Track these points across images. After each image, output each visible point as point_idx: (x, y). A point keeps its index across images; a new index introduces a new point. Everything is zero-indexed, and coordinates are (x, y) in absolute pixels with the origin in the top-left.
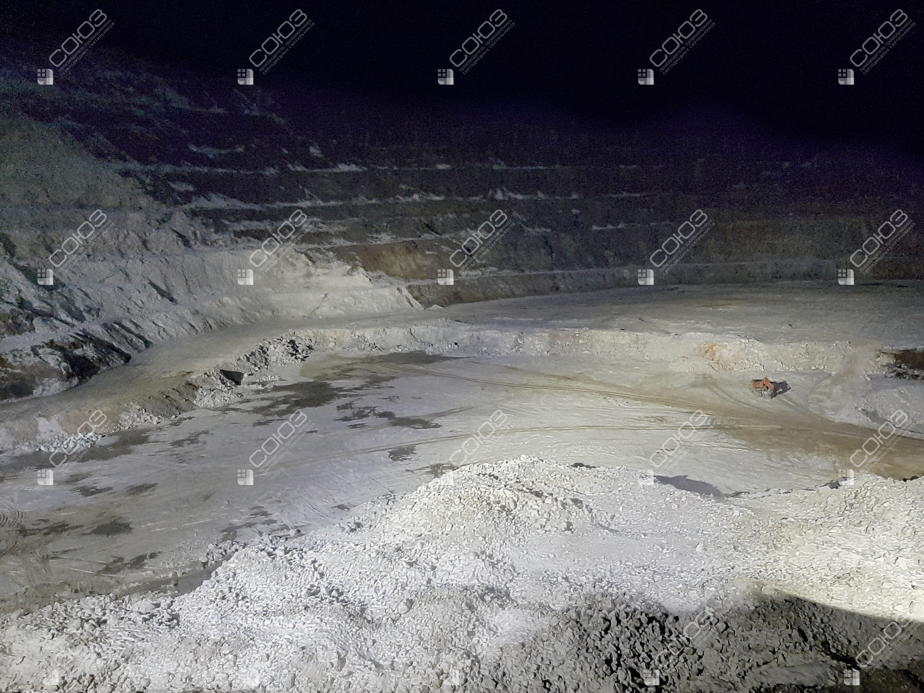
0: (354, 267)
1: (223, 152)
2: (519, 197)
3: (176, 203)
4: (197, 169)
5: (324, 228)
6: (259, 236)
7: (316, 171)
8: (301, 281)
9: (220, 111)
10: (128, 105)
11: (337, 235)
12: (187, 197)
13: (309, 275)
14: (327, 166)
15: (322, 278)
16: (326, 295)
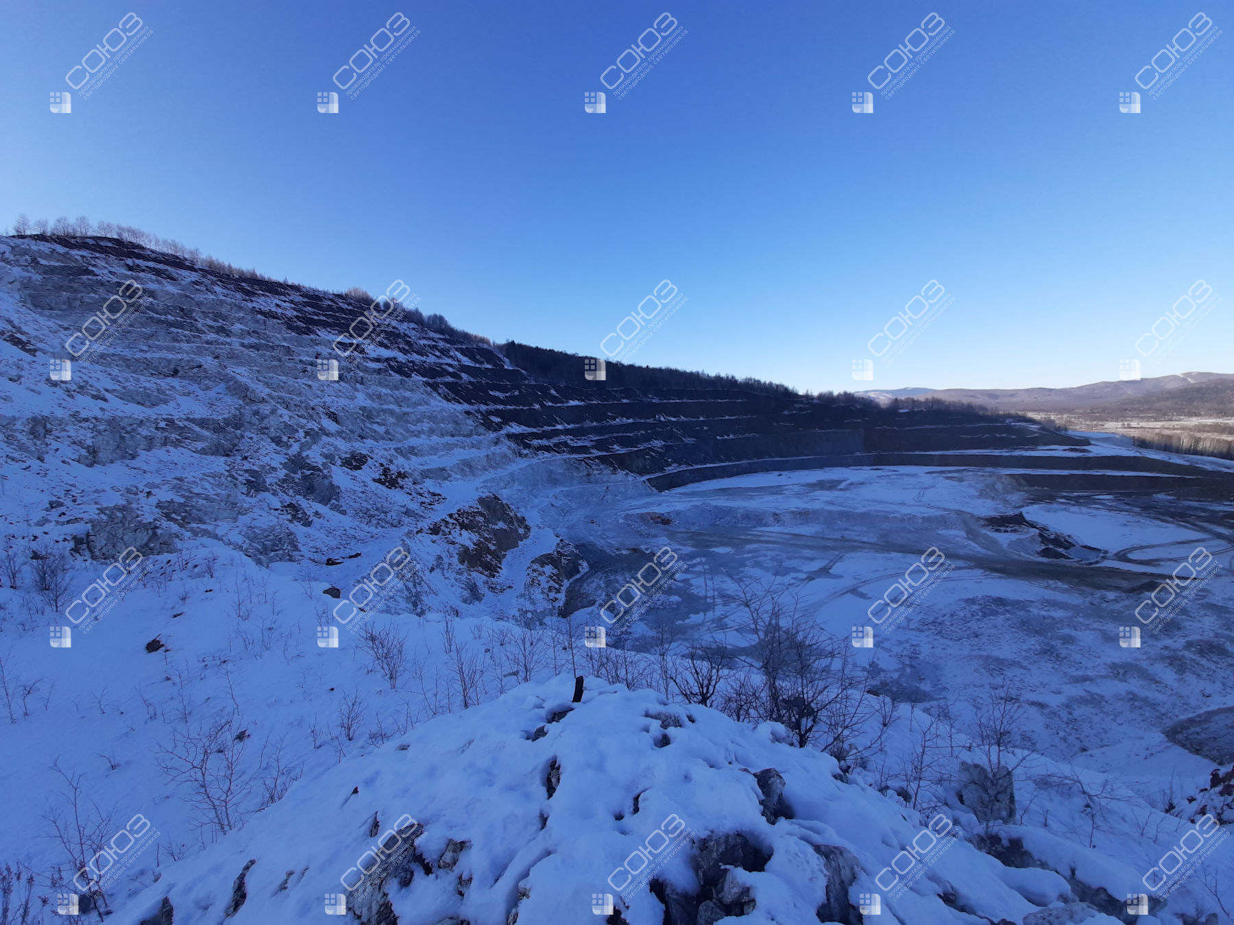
0: (615, 469)
1: (507, 395)
2: (673, 419)
3: (495, 430)
4: (498, 407)
5: (580, 444)
6: (547, 449)
7: (559, 405)
8: (585, 478)
9: (489, 366)
10: (442, 364)
11: (593, 447)
12: (499, 427)
13: (589, 475)
14: (563, 403)
15: (598, 476)
16: (607, 488)
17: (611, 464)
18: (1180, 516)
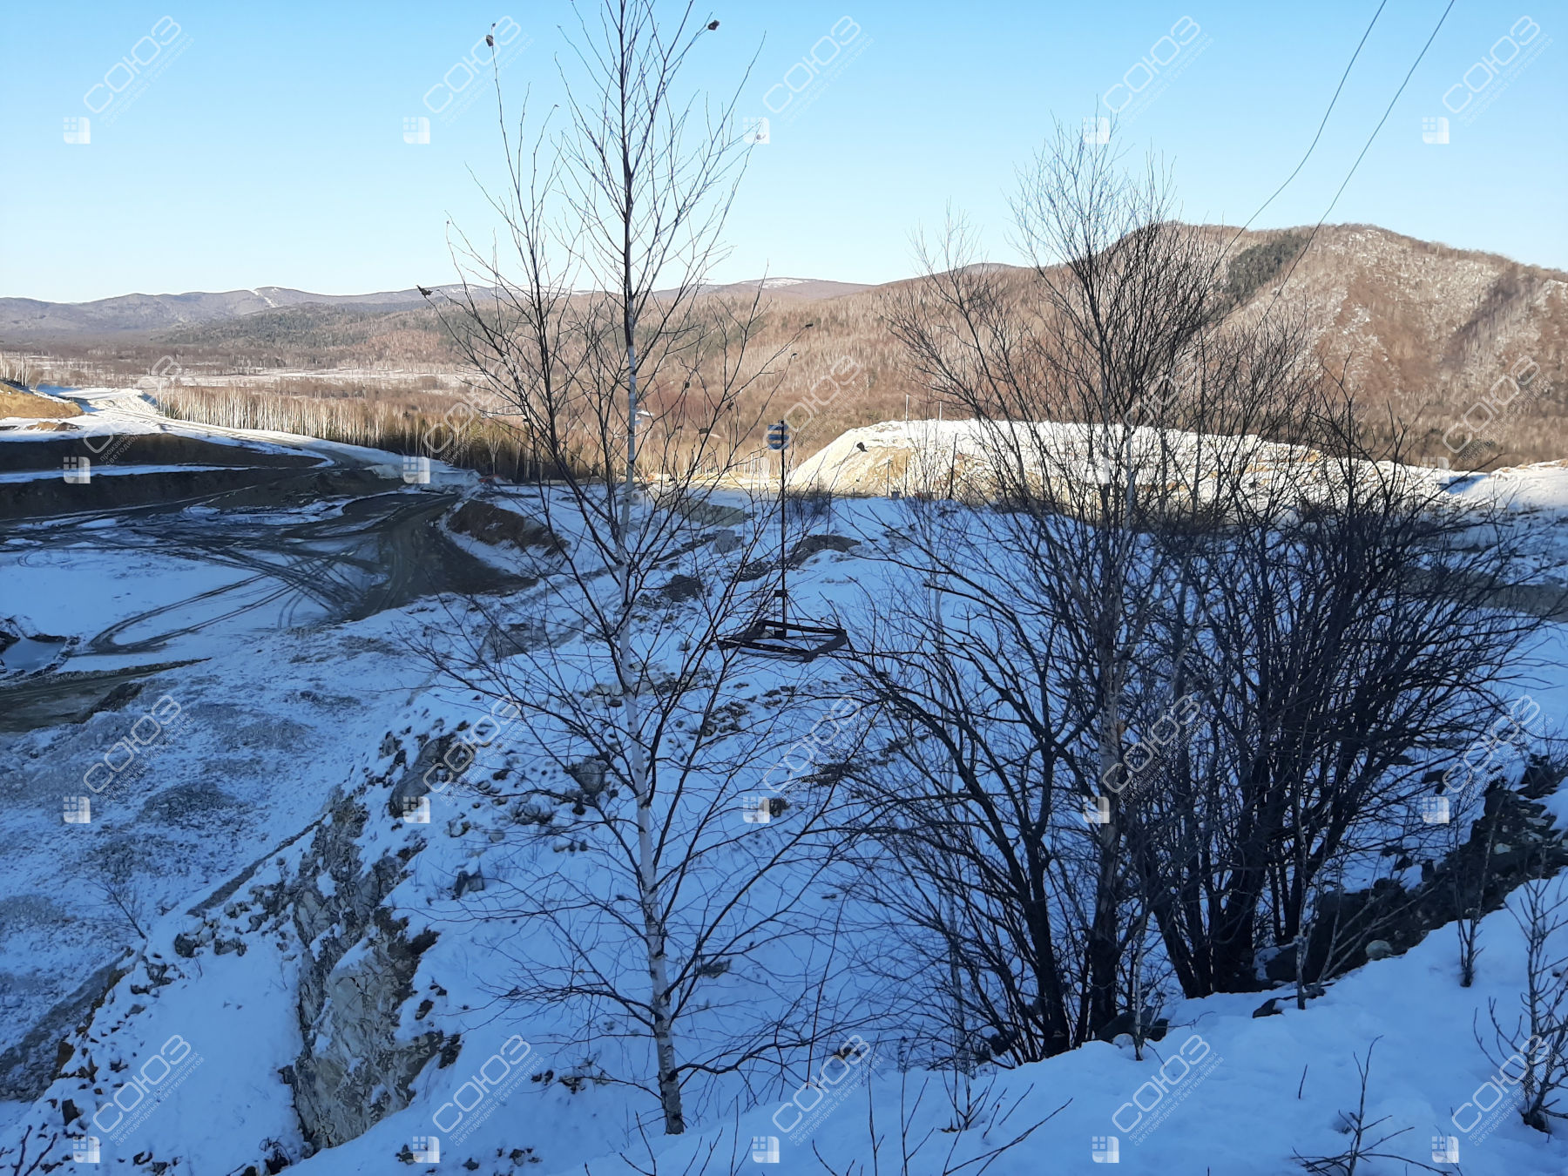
18: (216, 544)
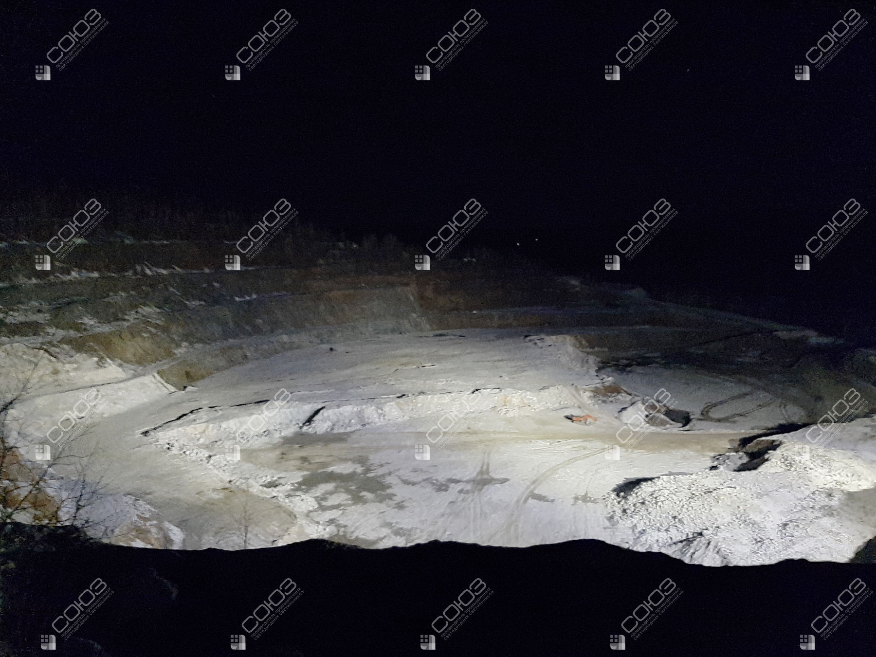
0: (101, 359)
8: (49, 379)
13: (56, 372)
15: (72, 374)
17: (95, 351)
